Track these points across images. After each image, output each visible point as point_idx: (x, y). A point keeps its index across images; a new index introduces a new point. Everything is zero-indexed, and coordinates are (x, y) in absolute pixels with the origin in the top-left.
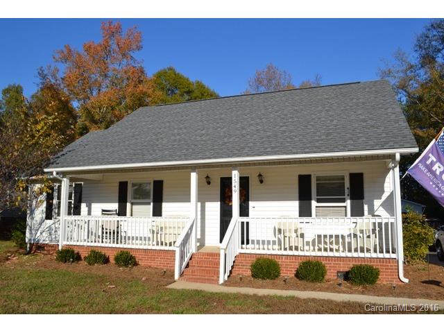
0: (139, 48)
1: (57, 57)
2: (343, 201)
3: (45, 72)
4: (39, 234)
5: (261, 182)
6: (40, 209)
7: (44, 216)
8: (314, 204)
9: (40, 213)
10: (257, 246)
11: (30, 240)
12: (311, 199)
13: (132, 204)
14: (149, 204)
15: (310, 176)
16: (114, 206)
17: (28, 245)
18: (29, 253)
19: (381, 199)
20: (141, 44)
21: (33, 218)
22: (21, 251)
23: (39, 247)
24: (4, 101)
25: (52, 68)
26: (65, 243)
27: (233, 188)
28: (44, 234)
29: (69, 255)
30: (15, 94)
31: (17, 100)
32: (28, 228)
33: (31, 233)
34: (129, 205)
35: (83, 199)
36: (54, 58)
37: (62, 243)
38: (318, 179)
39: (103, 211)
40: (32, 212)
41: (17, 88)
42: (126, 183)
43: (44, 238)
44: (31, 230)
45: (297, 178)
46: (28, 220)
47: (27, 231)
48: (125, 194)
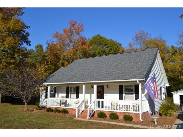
0: (83, 30)
1: (53, 36)
2: (133, 94)
3: (49, 42)
4: (43, 103)
5: (108, 87)
6: (44, 95)
7: (45, 97)
8: (124, 95)
9: (43, 96)
10: (106, 109)
11: (41, 105)
12: (123, 94)
13: (71, 94)
14: (75, 94)
15: (122, 85)
16: (65, 95)
17: (40, 107)
18: (40, 109)
19: (144, 93)
20: (83, 29)
21: (41, 98)
22: (38, 108)
23: (43, 107)
24: (36, 51)
25: (51, 41)
26: (49, 106)
27: (95, 90)
28: (45, 103)
29: (50, 110)
30: (40, 48)
31: (41, 50)
32: (40, 101)
33: (41, 103)
34: (69, 94)
35: (56, 92)
36: (52, 36)
37: (48, 106)
38: (125, 86)
39: (61, 96)
40: (41, 96)
41: (40, 45)
42: (69, 87)
43: (44, 105)
44: (41, 102)
45: (118, 86)
46: (40, 98)
47: (40, 102)
48: (68, 91)
